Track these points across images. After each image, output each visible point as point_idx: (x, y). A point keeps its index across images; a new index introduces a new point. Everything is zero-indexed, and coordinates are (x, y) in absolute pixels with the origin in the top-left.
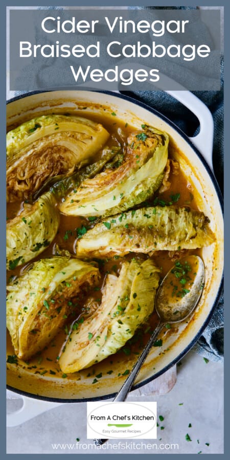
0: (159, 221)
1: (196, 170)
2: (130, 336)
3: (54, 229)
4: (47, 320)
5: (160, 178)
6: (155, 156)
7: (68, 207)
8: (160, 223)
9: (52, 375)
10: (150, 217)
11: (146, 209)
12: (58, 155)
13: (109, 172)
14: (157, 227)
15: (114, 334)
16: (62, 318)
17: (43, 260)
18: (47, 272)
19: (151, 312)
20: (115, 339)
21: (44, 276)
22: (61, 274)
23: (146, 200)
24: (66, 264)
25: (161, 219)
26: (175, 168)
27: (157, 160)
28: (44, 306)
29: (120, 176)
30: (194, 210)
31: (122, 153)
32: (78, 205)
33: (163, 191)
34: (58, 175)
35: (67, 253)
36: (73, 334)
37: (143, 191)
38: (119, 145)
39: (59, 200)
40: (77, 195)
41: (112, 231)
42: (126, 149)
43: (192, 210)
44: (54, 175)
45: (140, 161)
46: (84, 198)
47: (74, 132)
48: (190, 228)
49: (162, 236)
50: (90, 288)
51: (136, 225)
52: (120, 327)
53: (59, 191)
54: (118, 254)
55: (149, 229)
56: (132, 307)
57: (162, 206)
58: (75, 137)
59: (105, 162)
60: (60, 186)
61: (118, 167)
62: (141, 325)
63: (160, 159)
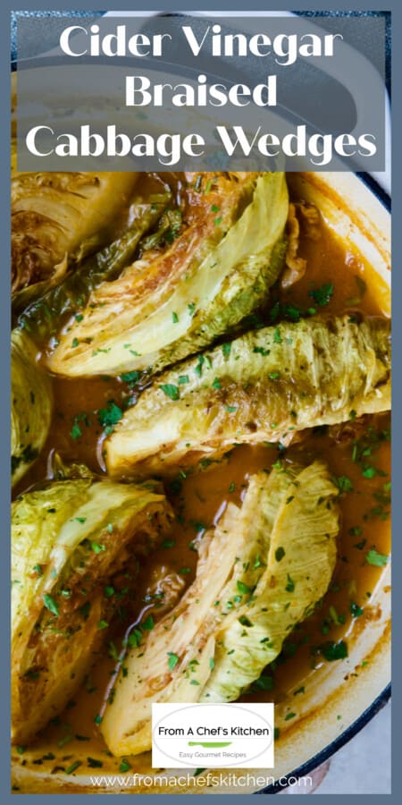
0: (293, 358)
1: (362, 218)
2: (272, 655)
3: (43, 417)
4: (61, 639)
5: (278, 251)
6: (258, 199)
7: (67, 358)
8: (296, 363)
9: (95, 770)
10: (268, 352)
11: (255, 336)
12: (22, 236)
13: (153, 256)
14: (290, 373)
15: (233, 651)
16: (95, 630)
17: (29, 496)
18: (40, 526)
19: (321, 595)
20: (234, 663)
21: (35, 536)
22: (77, 523)
23: (254, 311)
24: (85, 498)
25: (296, 351)
26: (311, 221)
27: (263, 209)
28: (45, 608)
29: (182, 262)
30: (372, 318)
31: (175, 207)
32: (91, 350)
33: (291, 283)
34: (30, 283)
35: (83, 470)
36: (129, 658)
37: (241, 290)
38: (167, 187)
39: (43, 346)
40: (84, 326)
41: (184, 403)
42: (185, 196)
43: (368, 318)
44: (21, 287)
45: (224, 216)
46: (103, 331)
47: (51, 173)
48: (369, 361)
49: (306, 392)
50: (152, 545)
51: (238, 377)
52: (244, 634)
53: (39, 322)
54: (208, 456)
55: (271, 381)
56: (273, 582)
57: (293, 320)
58: (56, 185)
59: (138, 234)
60: (41, 313)
61: (171, 242)
62: (298, 626)
63: (272, 205)
